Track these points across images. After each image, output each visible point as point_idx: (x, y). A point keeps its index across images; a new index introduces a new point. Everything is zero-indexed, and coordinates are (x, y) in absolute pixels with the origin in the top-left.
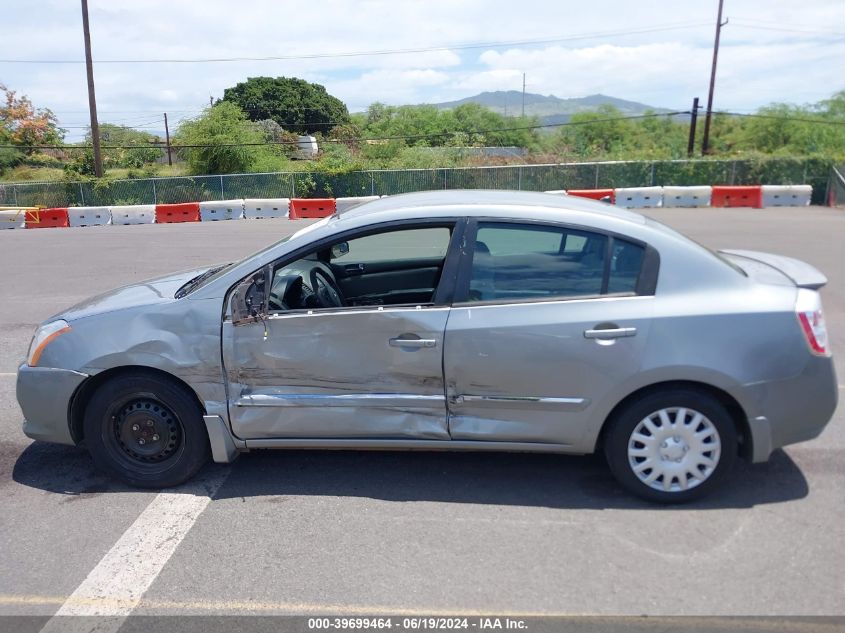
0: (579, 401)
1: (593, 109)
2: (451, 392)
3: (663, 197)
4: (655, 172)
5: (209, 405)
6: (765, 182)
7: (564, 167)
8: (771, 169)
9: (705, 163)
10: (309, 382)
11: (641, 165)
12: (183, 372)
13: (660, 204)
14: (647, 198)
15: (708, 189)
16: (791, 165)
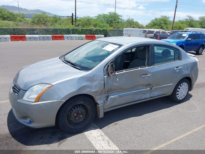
0: (172, 84)
1: (40, 14)
2: (151, 87)
3: (75, 37)
4: (72, 31)
5: (99, 102)
6: (95, 34)
7: (50, 29)
8: (96, 31)
9: (83, 29)
10: (122, 90)
11: (69, 29)
12: (93, 93)
13: (75, 39)
14: (71, 37)
15: (84, 35)
16: (100, 30)
